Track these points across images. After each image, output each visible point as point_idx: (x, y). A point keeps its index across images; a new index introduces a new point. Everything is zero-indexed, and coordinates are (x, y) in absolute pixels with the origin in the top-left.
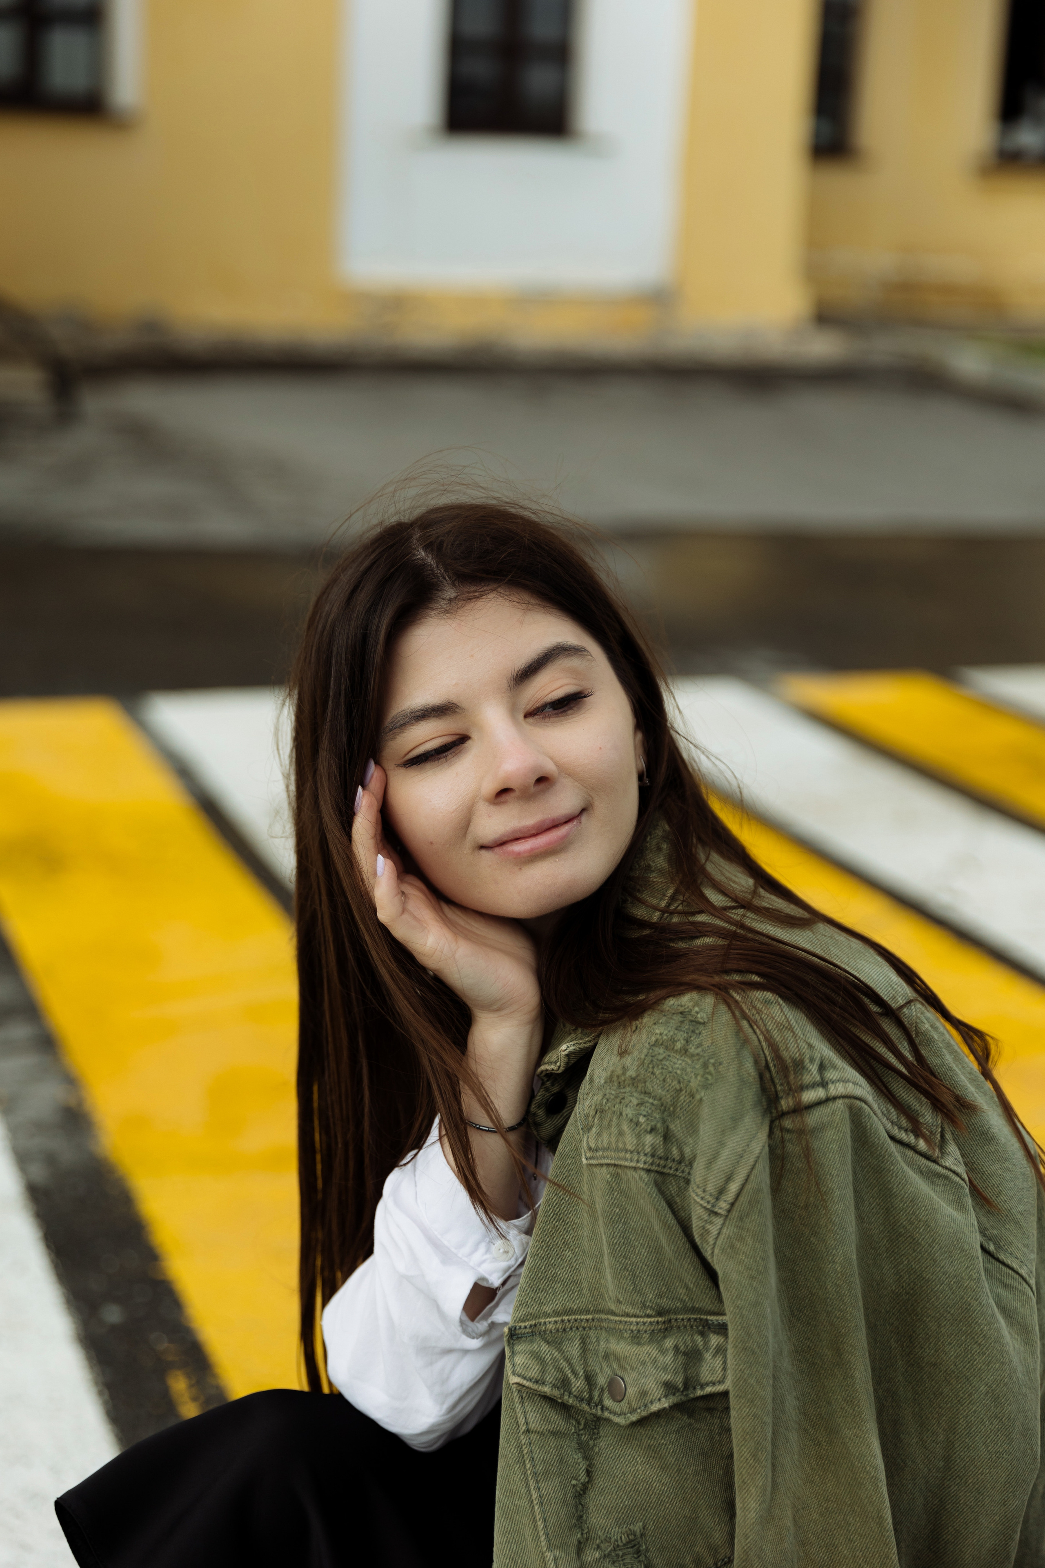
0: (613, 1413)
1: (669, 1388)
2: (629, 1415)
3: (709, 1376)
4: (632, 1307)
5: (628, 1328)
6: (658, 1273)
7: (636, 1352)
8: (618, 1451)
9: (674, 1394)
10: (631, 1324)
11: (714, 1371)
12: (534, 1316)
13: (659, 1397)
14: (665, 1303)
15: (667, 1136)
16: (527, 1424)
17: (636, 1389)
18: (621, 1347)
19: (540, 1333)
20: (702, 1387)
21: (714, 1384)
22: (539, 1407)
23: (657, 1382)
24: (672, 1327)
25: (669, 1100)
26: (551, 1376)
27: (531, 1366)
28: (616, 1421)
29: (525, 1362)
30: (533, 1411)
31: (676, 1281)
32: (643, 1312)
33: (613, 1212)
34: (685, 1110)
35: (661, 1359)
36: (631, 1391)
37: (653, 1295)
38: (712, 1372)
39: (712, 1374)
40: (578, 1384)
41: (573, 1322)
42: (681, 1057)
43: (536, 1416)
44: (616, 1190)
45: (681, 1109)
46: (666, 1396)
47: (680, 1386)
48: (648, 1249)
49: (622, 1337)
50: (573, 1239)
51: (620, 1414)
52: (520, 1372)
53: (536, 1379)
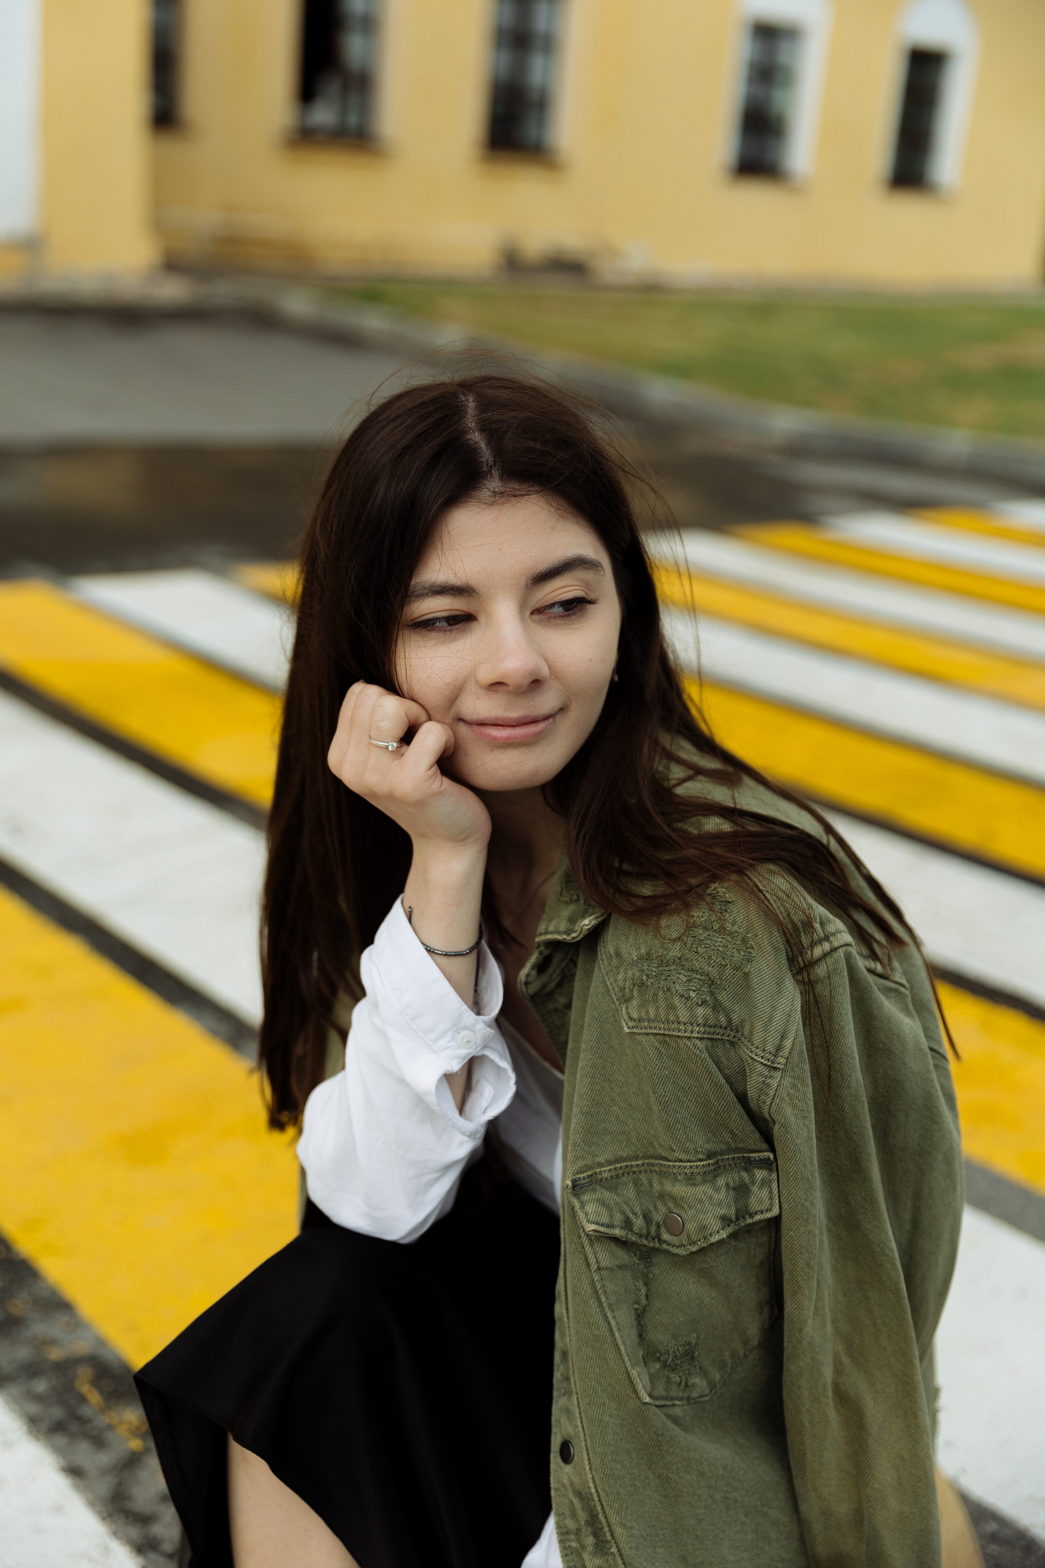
0: (671, 1245)
1: (725, 1220)
2: (689, 1246)
3: (757, 1206)
4: (685, 1154)
5: (682, 1171)
6: (704, 1123)
7: (693, 1192)
8: (672, 1275)
9: (729, 1226)
10: (685, 1168)
11: (762, 1201)
12: (588, 1167)
13: (717, 1229)
14: (711, 1146)
15: (716, 1007)
16: (598, 1263)
17: (695, 1224)
18: (679, 1189)
19: (596, 1182)
20: (751, 1215)
21: (762, 1212)
22: (607, 1246)
23: (715, 1216)
24: (719, 1167)
25: (716, 975)
26: (618, 1218)
27: (601, 1212)
28: (675, 1252)
29: (596, 1210)
30: (603, 1250)
31: (720, 1128)
32: (696, 1157)
33: (663, 1074)
34: (730, 982)
35: (716, 1196)
36: (691, 1226)
37: (702, 1141)
38: (759, 1202)
39: (760, 1203)
40: (639, 1223)
41: (625, 1169)
42: (720, 935)
43: (606, 1255)
44: (665, 1055)
45: (726, 981)
46: (723, 1229)
47: (733, 1218)
48: (695, 1104)
49: (676, 1179)
50: (618, 1096)
51: (679, 1246)
52: (593, 1220)
53: (607, 1224)
